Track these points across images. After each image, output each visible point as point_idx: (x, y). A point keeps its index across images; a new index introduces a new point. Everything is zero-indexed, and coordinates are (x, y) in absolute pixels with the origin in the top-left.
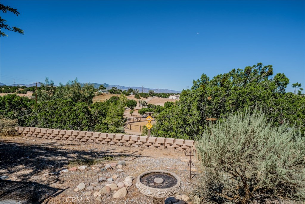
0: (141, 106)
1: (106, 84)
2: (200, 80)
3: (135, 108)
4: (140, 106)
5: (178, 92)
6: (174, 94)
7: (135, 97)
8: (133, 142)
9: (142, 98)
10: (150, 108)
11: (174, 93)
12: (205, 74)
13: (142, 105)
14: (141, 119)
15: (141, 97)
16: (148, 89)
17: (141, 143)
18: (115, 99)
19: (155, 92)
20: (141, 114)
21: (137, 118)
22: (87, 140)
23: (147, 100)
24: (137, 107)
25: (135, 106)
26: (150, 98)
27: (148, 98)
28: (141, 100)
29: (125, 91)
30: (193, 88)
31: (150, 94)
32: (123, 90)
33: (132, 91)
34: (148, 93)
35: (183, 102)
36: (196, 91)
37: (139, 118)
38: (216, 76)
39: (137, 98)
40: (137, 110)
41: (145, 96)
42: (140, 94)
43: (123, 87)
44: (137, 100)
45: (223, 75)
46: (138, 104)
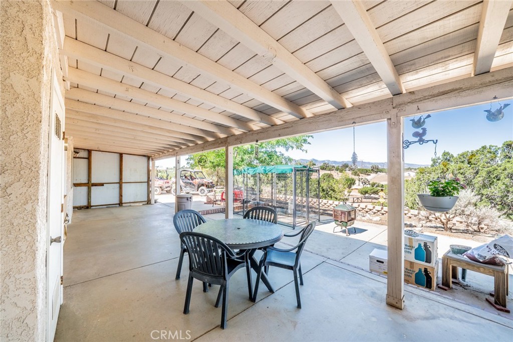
0: (361, 184)
1: (314, 159)
2: (441, 157)
3: (353, 187)
4: (359, 185)
5: (419, 165)
6: (413, 169)
7: (352, 174)
8: (368, 210)
9: (362, 175)
10: (374, 188)
11: (413, 167)
12: (447, 151)
13: (363, 183)
14: (363, 199)
15: (360, 174)
16: (369, 163)
17: (376, 211)
18: (327, 176)
19: (380, 166)
20: (362, 193)
21: (358, 198)
22: (329, 206)
23: (369, 178)
24: (355, 185)
25: (353, 184)
26: (373, 175)
27: (370, 175)
28: (360, 177)
29: (339, 166)
30: (432, 166)
31: (372, 170)
32: (336, 166)
33: (347, 166)
34: (370, 168)
35: (419, 179)
36: (434, 169)
37: (360, 199)
38: (460, 153)
39: (355, 175)
40: (356, 189)
41: (366, 172)
42: (359, 170)
43: (335, 162)
44: (356, 178)
45: (470, 151)
46: (357, 182)
